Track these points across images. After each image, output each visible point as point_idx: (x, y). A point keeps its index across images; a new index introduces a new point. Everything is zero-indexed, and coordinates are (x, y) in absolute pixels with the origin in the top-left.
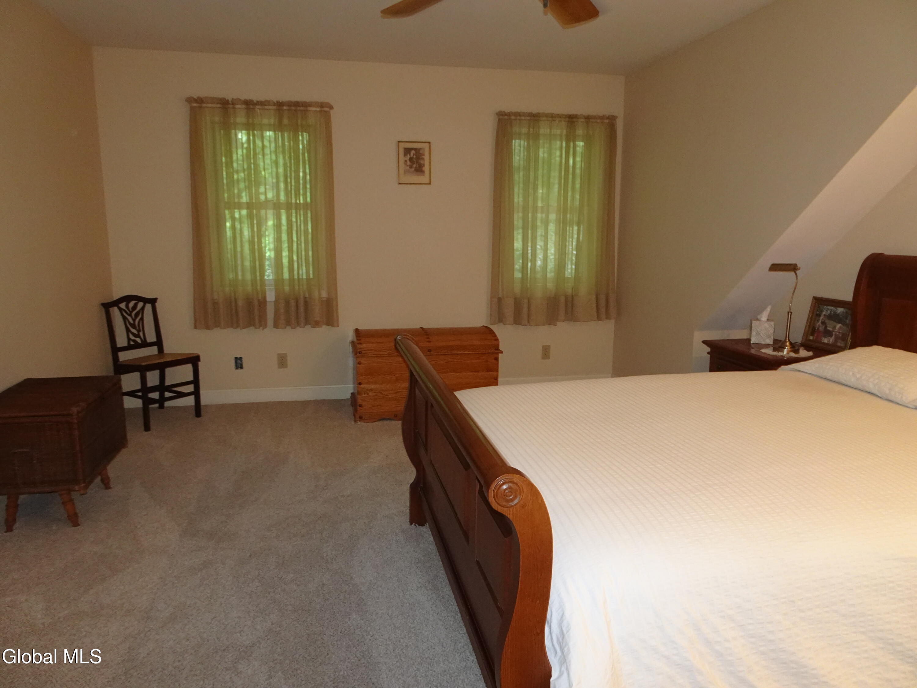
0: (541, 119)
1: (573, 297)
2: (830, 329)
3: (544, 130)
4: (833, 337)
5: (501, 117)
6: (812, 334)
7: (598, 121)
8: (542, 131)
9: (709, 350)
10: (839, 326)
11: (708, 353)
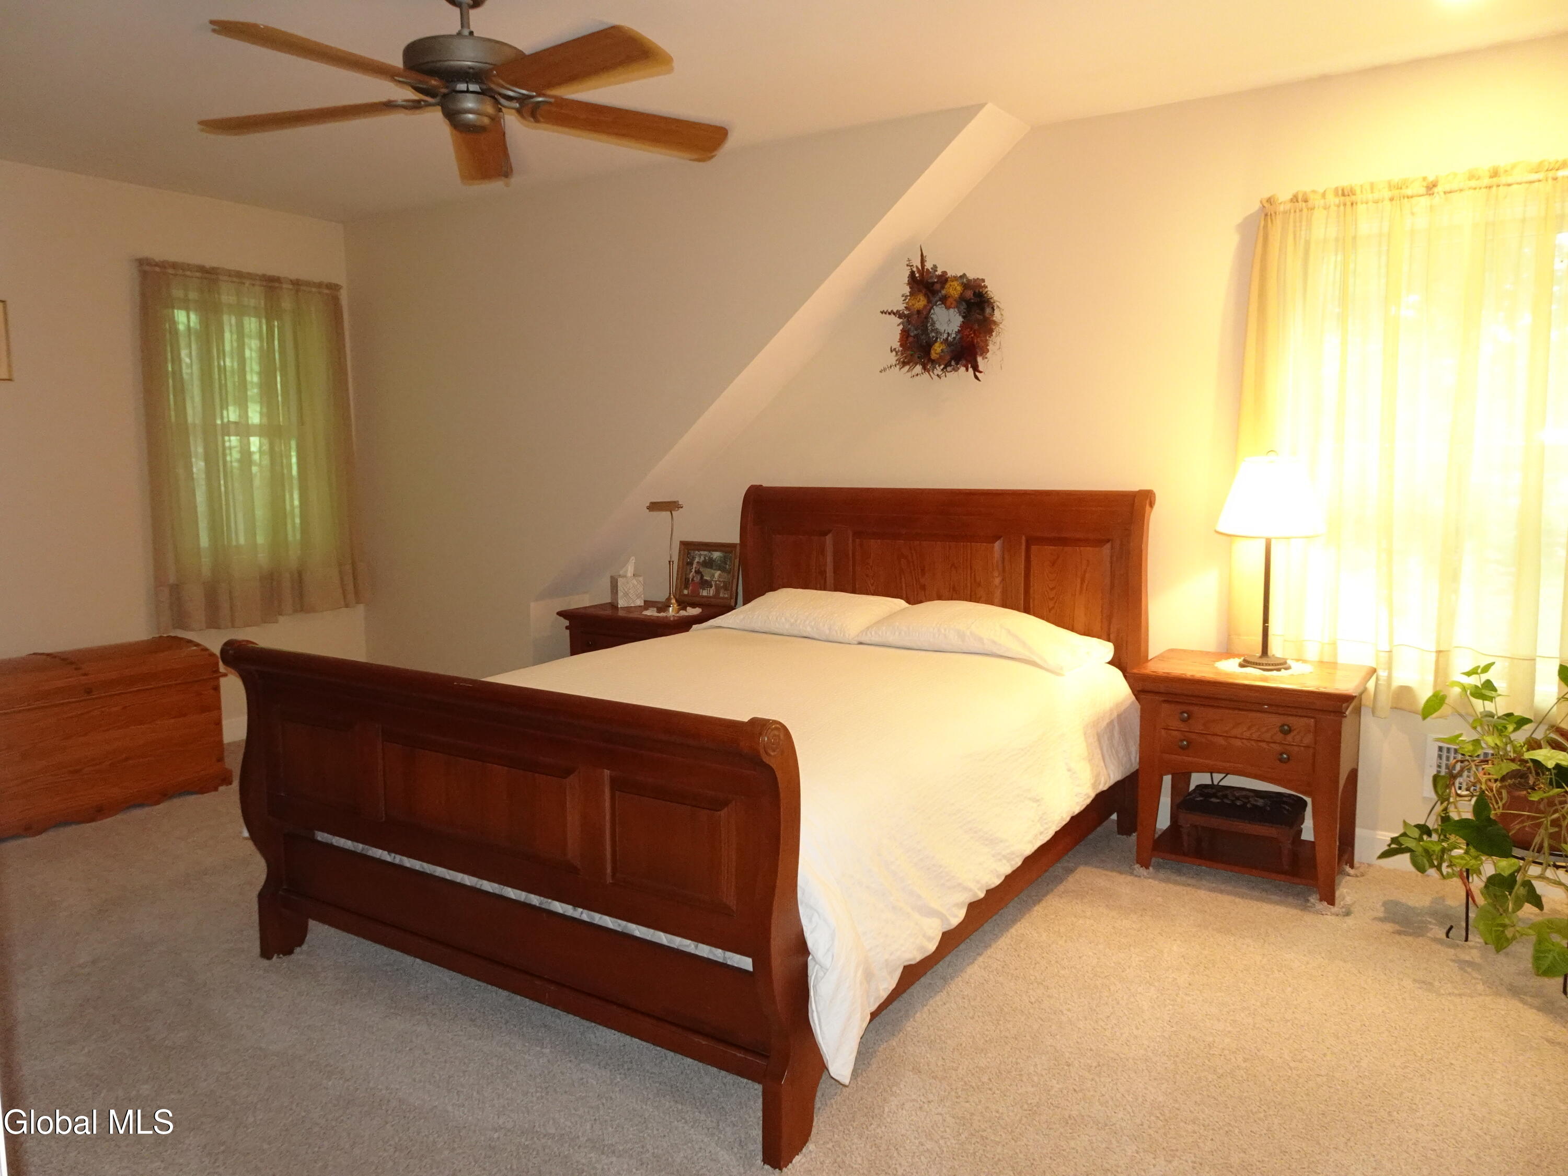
0: (221, 277)
1: (300, 574)
2: (708, 578)
3: (227, 296)
4: (714, 587)
5: (147, 268)
6: (686, 587)
7: (314, 290)
8: (224, 298)
9: (567, 623)
10: (717, 573)
11: (567, 628)
